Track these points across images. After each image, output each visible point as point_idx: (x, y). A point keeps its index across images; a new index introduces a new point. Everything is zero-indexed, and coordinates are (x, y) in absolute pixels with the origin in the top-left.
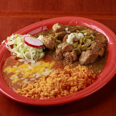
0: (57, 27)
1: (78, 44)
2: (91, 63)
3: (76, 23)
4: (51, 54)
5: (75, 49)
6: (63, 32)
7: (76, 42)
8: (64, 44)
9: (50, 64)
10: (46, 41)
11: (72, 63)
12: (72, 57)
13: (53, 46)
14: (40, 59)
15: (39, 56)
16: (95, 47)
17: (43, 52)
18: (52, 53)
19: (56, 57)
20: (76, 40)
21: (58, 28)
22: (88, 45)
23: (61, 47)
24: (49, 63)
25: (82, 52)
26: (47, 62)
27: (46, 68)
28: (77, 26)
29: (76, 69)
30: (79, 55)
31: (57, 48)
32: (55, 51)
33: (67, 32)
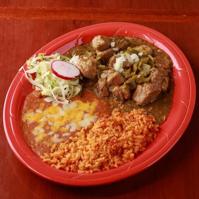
0: (99, 41)
1: (131, 72)
2: (150, 103)
3: (126, 32)
4: (92, 87)
5: (127, 82)
6: (108, 50)
7: (128, 68)
8: (110, 71)
9: (90, 105)
10: (84, 67)
11: (123, 103)
12: (123, 94)
13: (94, 74)
14: (76, 96)
15: (74, 92)
16: (156, 78)
17: (79, 85)
18: (93, 85)
19: (98, 92)
20: (128, 65)
21: (100, 43)
22: (145, 75)
23: (106, 76)
24: (89, 103)
25: (137, 86)
26: (86, 102)
27: (85, 112)
28: (126, 38)
29: (129, 117)
30: (132, 91)
31: (100, 77)
32: (97, 82)
33: (114, 49)
